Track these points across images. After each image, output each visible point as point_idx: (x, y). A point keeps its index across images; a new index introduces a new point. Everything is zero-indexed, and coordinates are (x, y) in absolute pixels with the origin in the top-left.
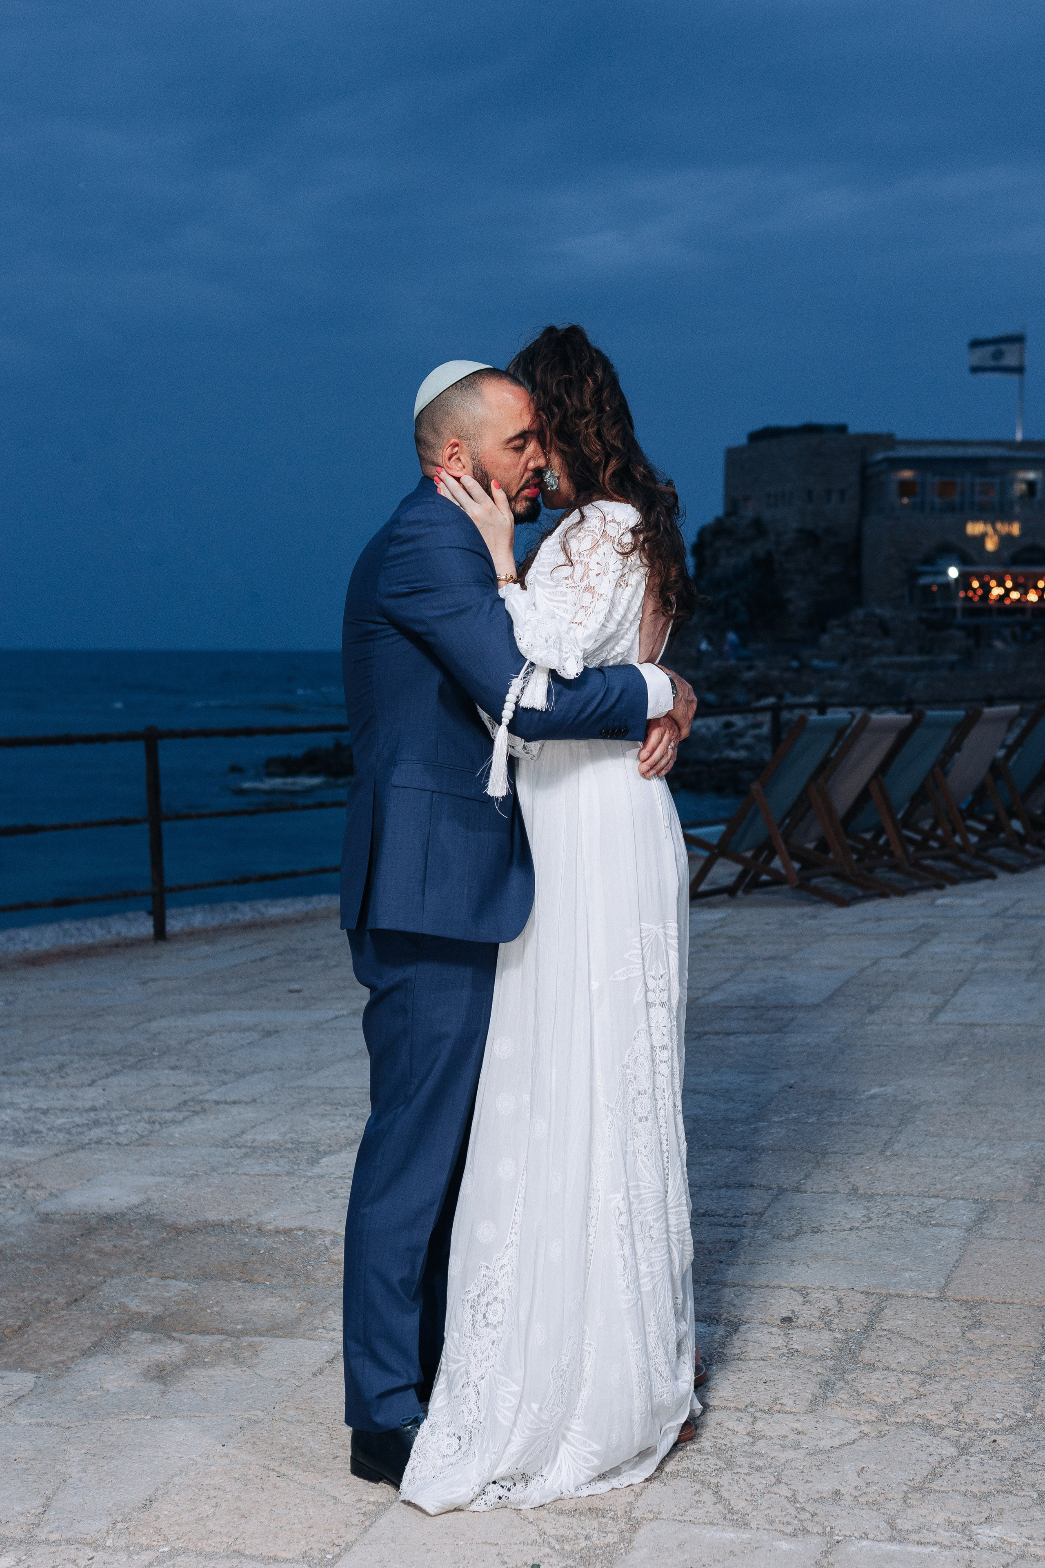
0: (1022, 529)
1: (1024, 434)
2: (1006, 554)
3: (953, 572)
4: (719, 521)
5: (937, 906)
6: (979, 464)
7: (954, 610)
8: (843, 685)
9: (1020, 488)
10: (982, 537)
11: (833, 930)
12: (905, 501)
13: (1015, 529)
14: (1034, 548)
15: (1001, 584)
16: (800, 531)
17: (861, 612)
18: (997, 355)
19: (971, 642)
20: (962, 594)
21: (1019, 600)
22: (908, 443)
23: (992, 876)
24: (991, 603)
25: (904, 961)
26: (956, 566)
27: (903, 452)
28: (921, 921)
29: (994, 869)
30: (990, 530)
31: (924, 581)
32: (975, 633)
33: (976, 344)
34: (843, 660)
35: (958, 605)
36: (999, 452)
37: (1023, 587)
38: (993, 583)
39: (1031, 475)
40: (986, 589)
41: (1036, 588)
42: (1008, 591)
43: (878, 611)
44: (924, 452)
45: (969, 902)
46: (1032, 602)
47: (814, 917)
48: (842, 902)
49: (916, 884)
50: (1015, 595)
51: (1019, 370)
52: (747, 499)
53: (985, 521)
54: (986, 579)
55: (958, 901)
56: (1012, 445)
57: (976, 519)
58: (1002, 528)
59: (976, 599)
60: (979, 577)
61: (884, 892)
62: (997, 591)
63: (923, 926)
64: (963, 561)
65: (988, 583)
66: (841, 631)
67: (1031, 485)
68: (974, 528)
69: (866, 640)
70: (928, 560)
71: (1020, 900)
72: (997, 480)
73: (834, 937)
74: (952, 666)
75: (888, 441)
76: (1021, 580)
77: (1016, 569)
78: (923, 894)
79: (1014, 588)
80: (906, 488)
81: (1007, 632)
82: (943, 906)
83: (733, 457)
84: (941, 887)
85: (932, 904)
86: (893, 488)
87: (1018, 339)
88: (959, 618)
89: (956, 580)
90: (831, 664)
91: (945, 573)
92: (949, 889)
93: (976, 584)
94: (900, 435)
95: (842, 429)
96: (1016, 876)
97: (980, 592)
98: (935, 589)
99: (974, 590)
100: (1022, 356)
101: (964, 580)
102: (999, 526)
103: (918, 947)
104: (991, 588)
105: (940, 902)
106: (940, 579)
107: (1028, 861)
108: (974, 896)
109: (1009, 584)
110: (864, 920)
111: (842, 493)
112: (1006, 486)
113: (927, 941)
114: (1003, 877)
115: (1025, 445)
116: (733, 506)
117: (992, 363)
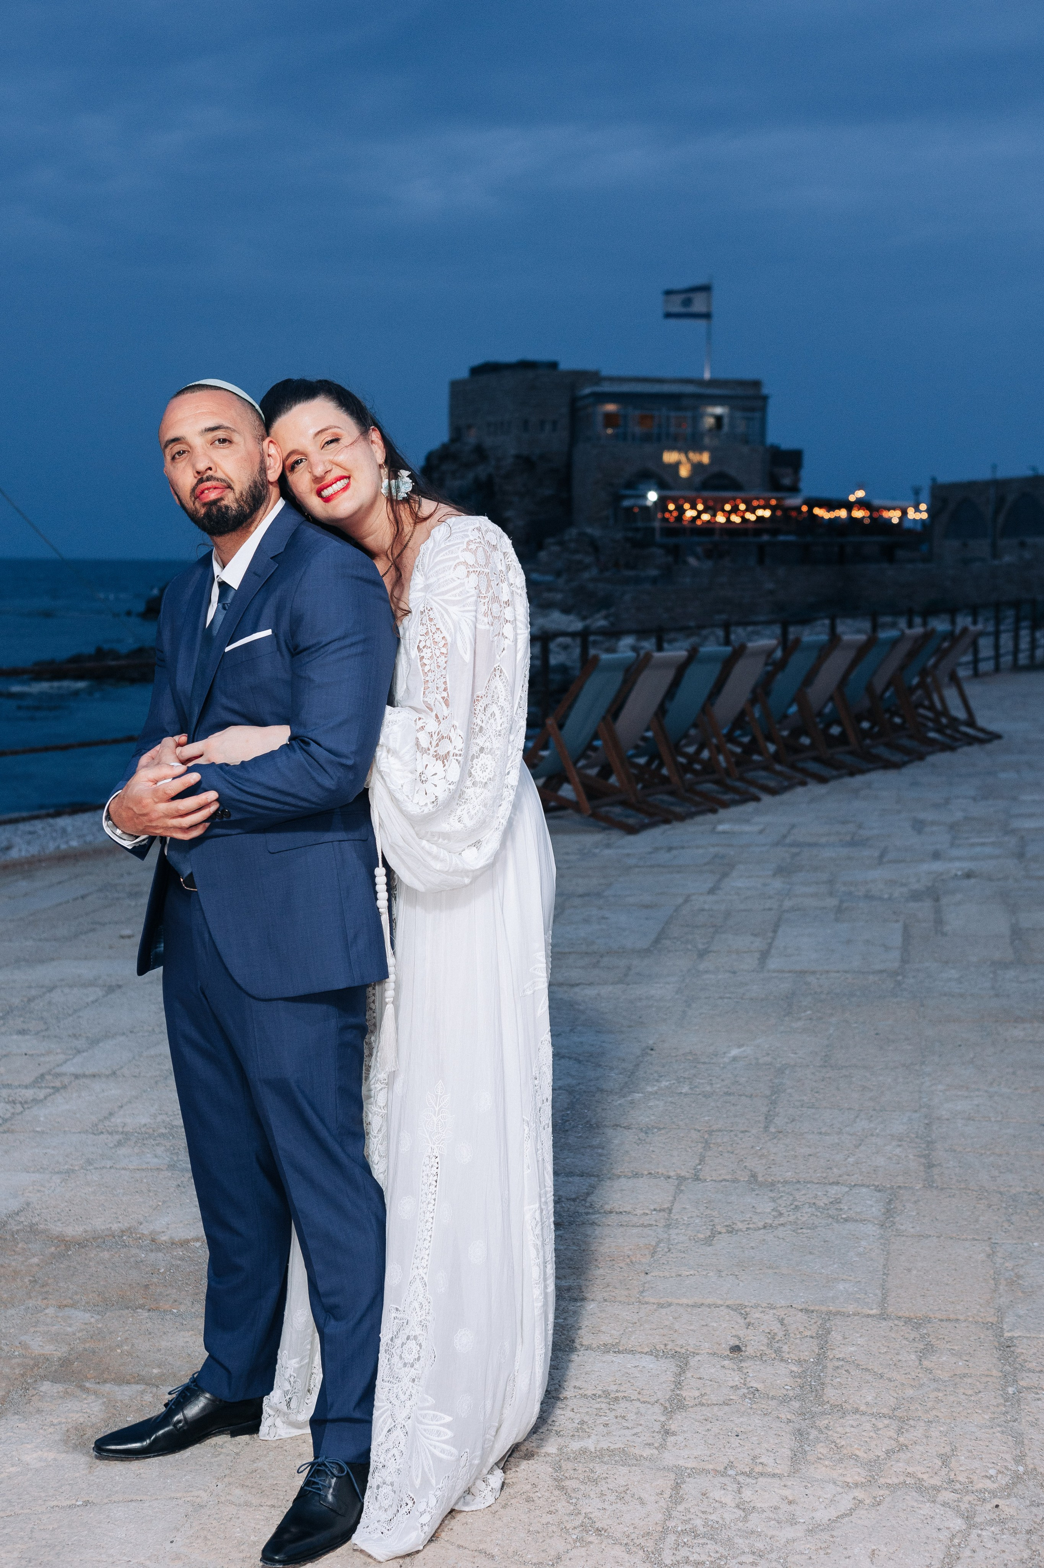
0: (712, 458)
1: (711, 373)
2: (698, 480)
3: (652, 496)
4: (445, 447)
5: (719, 833)
6: (673, 400)
7: (653, 530)
8: (559, 596)
9: (710, 422)
10: (676, 465)
11: (632, 861)
12: (610, 431)
13: (705, 458)
14: (721, 475)
15: (693, 507)
16: (518, 457)
17: (574, 532)
18: (687, 302)
19: (670, 559)
20: (659, 516)
21: (709, 522)
22: (612, 379)
23: (757, 799)
24: (685, 523)
25: (711, 898)
26: (656, 490)
27: (606, 388)
28: (712, 850)
29: (754, 790)
30: (683, 458)
31: (626, 503)
32: (675, 552)
33: (668, 293)
34: (558, 574)
35: (657, 524)
36: (690, 389)
37: (712, 509)
38: (687, 506)
39: (718, 410)
40: (681, 510)
41: (723, 510)
42: (700, 513)
43: (589, 530)
44: (626, 388)
45: (747, 828)
46: (720, 523)
47: (608, 846)
48: (632, 830)
49: (693, 809)
50: (706, 517)
51: (707, 316)
52: (469, 427)
53: (679, 450)
54: (681, 502)
55: (737, 828)
56: (701, 383)
57: (672, 448)
58: (695, 457)
59: (672, 520)
60: (674, 500)
61: (667, 818)
62: (690, 514)
63: (716, 856)
64: (661, 486)
65: (682, 506)
66: (556, 548)
67: (719, 419)
68: (670, 457)
69: (578, 557)
70: (631, 485)
71: (793, 826)
72: (689, 414)
73: (637, 870)
74: (654, 581)
75: (594, 377)
76: (711, 503)
77: (706, 494)
78: (700, 819)
79: (705, 511)
80: (610, 420)
81: (699, 550)
82: (724, 832)
83: (457, 389)
84: (714, 811)
85: (713, 831)
86: (600, 419)
87: (705, 289)
88: (658, 537)
89: (655, 503)
90: (548, 578)
91: (644, 497)
92: (723, 813)
93: (671, 507)
94: (605, 372)
95: (553, 365)
96: (778, 798)
97: (675, 514)
98: (636, 510)
99: (671, 512)
100: (709, 303)
101: (662, 503)
102: (691, 455)
103: (720, 880)
104: (684, 511)
105: (720, 828)
106: (640, 502)
107: (786, 784)
108: (747, 821)
109: (700, 507)
110: (657, 849)
111: (555, 423)
112: (697, 419)
113: (725, 875)
114: (766, 799)
115: (712, 383)
116: (457, 433)
117: (682, 310)
